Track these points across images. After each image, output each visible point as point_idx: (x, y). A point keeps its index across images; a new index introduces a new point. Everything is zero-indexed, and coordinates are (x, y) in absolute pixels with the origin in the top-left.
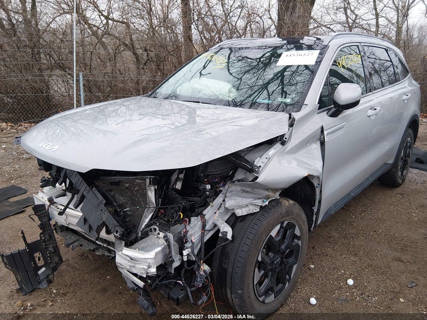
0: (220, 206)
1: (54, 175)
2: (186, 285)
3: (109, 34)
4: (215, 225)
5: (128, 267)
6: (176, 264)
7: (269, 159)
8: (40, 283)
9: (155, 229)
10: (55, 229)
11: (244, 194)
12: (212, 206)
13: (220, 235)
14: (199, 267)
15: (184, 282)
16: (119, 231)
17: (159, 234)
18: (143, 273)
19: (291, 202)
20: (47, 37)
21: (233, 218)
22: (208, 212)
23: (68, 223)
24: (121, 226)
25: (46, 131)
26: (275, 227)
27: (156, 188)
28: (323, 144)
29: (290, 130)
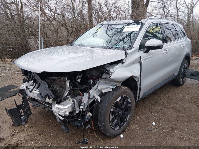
0: (96, 89)
1: (28, 78)
2: (81, 121)
3: (55, 20)
4: (94, 97)
5: (57, 112)
6: (77, 112)
7: (116, 69)
8: (22, 122)
9: (69, 98)
10: (29, 100)
11: (106, 84)
12: (93, 89)
13: (96, 100)
14: (87, 113)
15: (80, 119)
16: (53, 97)
17: (70, 99)
18: (63, 115)
19: (126, 88)
20: (27, 21)
21: (102, 94)
22: (91, 91)
23: (34, 96)
24: (54, 95)
25: (25, 59)
26: (119, 97)
27: (70, 81)
28: (141, 64)
29: (126, 58)
